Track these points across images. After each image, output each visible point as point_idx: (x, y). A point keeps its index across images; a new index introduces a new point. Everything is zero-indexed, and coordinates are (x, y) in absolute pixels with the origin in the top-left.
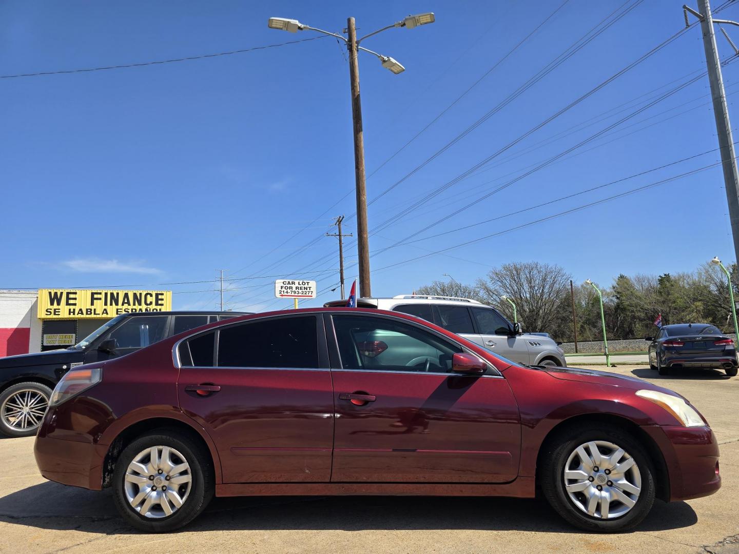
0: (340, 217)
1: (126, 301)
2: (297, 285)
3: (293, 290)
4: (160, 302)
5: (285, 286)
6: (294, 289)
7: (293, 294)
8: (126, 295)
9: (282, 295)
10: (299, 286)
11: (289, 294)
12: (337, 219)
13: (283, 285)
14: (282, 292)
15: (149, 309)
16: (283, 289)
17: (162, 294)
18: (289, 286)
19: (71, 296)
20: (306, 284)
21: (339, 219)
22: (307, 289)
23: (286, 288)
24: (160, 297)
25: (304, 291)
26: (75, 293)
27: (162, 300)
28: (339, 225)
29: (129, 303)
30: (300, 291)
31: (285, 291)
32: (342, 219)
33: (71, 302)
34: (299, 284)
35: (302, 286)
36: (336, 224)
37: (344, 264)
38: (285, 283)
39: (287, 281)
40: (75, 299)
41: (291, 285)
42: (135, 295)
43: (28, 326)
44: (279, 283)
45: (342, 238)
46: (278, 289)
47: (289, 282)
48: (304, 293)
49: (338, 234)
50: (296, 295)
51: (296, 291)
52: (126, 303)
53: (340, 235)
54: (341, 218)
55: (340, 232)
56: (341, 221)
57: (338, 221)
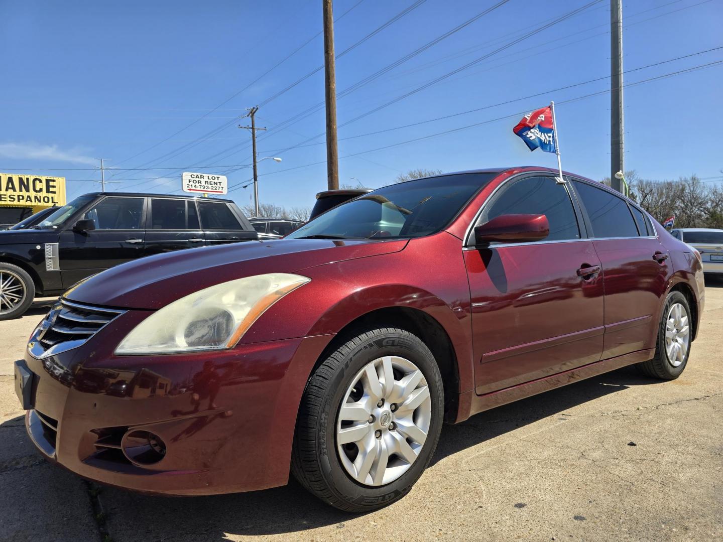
0: (254, 108)
1: (10, 186)
2: (206, 179)
3: (202, 185)
4: (51, 189)
5: (193, 179)
6: (203, 183)
7: (202, 189)
8: (10, 180)
9: (190, 190)
10: (209, 181)
11: (197, 189)
12: (250, 111)
13: (190, 178)
14: (190, 186)
15: (38, 197)
16: (191, 183)
17: (54, 181)
18: (197, 179)
20: (216, 178)
21: (252, 110)
22: (217, 184)
23: (195, 182)
24: (51, 183)
25: (213, 185)
27: (54, 187)
28: (252, 116)
29: (14, 188)
30: (210, 186)
31: (194, 185)
34: (208, 179)
35: (211, 180)
36: (248, 116)
37: (257, 160)
38: (193, 176)
39: (195, 174)
41: (200, 179)
42: (21, 180)
44: (187, 176)
45: (256, 132)
46: (185, 182)
47: (197, 175)
48: (214, 188)
49: (251, 127)
50: (205, 189)
51: (205, 185)
52: (10, 188)
53: (253, 128)
54: (254, 110)
55: (253, 125)
56: (254, 113)
57: (251, 112)
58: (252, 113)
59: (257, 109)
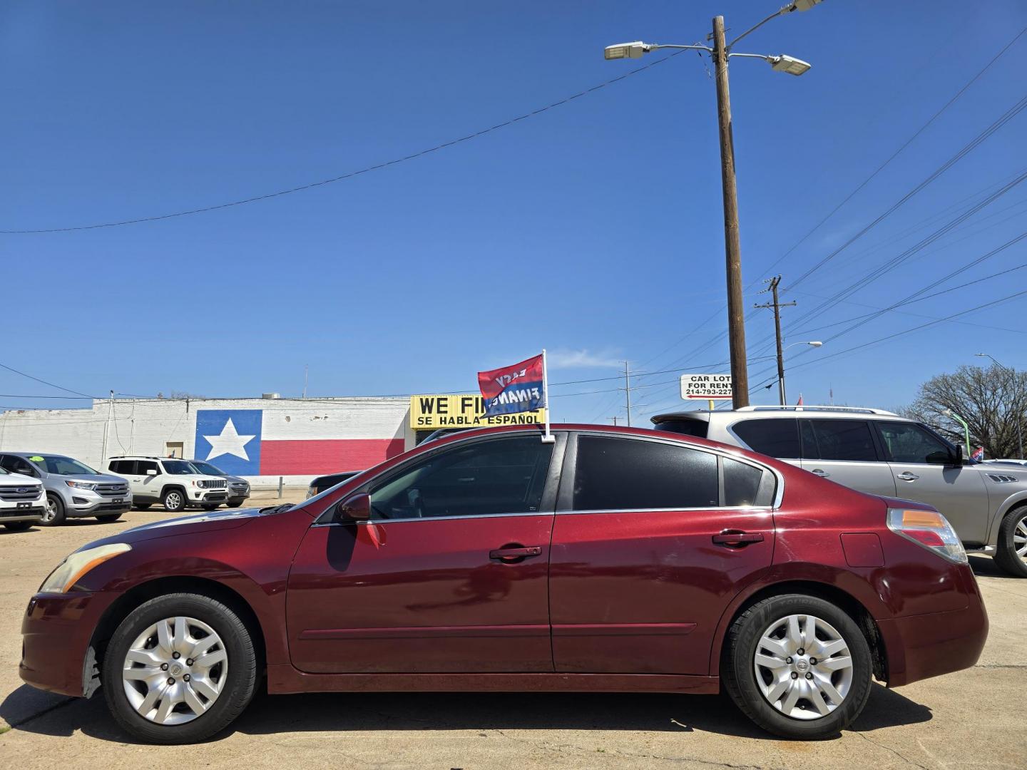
0: (775, 278)
2: (712, 381)
3: (707, 389)
5: (694, 383)
6: (708, 387)
7: (706, 394)
9: (690, 397)
10: (716, 383)
11: (700, 395)
12: (771, 282)
13: (691, 382)
14: (691, 392)
15: (522, 417)
16: (692, 388)
18: (700, 382)
19: (442, 402)
20: (726, 379)
21: (774, 282)
22: (727, 387)
23: (697, 386)
25: (722, 389)
26: (446, 399)
28: (774, 290)
30: (717, 390)
31: (695, 390)
32: (779, 281)
33: (442, 409)
34: (715, 380)
35: (719, 382)
36: (769, 290)
37: (783, 348)
38: (694, 379)
39: (698, 376)
40: (446, 406)
41: (703, 382)
43: (402, 438)
44: (686, 379)
45: (780, 309)
46: (684, 387)
47: (700, 377)
48: (723, 392)
49: (773, 303)
50: (711, 395)
51: (711, 389)
53: (775, 306)
54: (776, 281)
55: (775, 301)
56: (777, 284)
57: (772, 284)
58: (774, 285)
59: (780, 278)
